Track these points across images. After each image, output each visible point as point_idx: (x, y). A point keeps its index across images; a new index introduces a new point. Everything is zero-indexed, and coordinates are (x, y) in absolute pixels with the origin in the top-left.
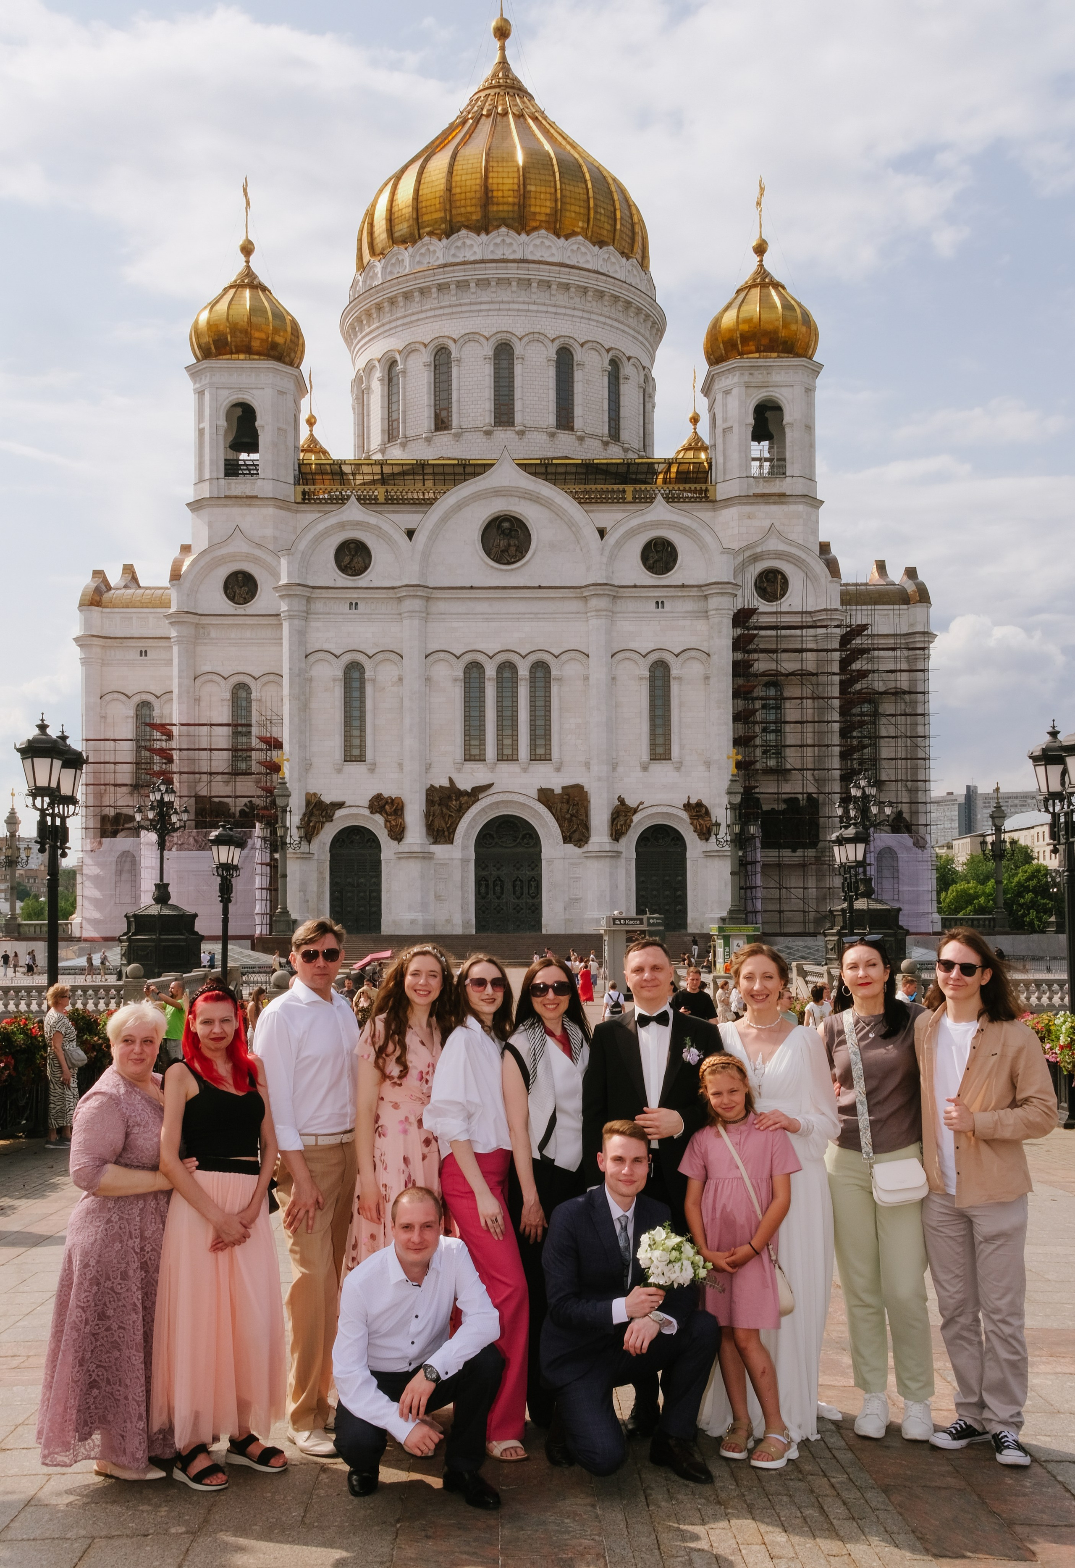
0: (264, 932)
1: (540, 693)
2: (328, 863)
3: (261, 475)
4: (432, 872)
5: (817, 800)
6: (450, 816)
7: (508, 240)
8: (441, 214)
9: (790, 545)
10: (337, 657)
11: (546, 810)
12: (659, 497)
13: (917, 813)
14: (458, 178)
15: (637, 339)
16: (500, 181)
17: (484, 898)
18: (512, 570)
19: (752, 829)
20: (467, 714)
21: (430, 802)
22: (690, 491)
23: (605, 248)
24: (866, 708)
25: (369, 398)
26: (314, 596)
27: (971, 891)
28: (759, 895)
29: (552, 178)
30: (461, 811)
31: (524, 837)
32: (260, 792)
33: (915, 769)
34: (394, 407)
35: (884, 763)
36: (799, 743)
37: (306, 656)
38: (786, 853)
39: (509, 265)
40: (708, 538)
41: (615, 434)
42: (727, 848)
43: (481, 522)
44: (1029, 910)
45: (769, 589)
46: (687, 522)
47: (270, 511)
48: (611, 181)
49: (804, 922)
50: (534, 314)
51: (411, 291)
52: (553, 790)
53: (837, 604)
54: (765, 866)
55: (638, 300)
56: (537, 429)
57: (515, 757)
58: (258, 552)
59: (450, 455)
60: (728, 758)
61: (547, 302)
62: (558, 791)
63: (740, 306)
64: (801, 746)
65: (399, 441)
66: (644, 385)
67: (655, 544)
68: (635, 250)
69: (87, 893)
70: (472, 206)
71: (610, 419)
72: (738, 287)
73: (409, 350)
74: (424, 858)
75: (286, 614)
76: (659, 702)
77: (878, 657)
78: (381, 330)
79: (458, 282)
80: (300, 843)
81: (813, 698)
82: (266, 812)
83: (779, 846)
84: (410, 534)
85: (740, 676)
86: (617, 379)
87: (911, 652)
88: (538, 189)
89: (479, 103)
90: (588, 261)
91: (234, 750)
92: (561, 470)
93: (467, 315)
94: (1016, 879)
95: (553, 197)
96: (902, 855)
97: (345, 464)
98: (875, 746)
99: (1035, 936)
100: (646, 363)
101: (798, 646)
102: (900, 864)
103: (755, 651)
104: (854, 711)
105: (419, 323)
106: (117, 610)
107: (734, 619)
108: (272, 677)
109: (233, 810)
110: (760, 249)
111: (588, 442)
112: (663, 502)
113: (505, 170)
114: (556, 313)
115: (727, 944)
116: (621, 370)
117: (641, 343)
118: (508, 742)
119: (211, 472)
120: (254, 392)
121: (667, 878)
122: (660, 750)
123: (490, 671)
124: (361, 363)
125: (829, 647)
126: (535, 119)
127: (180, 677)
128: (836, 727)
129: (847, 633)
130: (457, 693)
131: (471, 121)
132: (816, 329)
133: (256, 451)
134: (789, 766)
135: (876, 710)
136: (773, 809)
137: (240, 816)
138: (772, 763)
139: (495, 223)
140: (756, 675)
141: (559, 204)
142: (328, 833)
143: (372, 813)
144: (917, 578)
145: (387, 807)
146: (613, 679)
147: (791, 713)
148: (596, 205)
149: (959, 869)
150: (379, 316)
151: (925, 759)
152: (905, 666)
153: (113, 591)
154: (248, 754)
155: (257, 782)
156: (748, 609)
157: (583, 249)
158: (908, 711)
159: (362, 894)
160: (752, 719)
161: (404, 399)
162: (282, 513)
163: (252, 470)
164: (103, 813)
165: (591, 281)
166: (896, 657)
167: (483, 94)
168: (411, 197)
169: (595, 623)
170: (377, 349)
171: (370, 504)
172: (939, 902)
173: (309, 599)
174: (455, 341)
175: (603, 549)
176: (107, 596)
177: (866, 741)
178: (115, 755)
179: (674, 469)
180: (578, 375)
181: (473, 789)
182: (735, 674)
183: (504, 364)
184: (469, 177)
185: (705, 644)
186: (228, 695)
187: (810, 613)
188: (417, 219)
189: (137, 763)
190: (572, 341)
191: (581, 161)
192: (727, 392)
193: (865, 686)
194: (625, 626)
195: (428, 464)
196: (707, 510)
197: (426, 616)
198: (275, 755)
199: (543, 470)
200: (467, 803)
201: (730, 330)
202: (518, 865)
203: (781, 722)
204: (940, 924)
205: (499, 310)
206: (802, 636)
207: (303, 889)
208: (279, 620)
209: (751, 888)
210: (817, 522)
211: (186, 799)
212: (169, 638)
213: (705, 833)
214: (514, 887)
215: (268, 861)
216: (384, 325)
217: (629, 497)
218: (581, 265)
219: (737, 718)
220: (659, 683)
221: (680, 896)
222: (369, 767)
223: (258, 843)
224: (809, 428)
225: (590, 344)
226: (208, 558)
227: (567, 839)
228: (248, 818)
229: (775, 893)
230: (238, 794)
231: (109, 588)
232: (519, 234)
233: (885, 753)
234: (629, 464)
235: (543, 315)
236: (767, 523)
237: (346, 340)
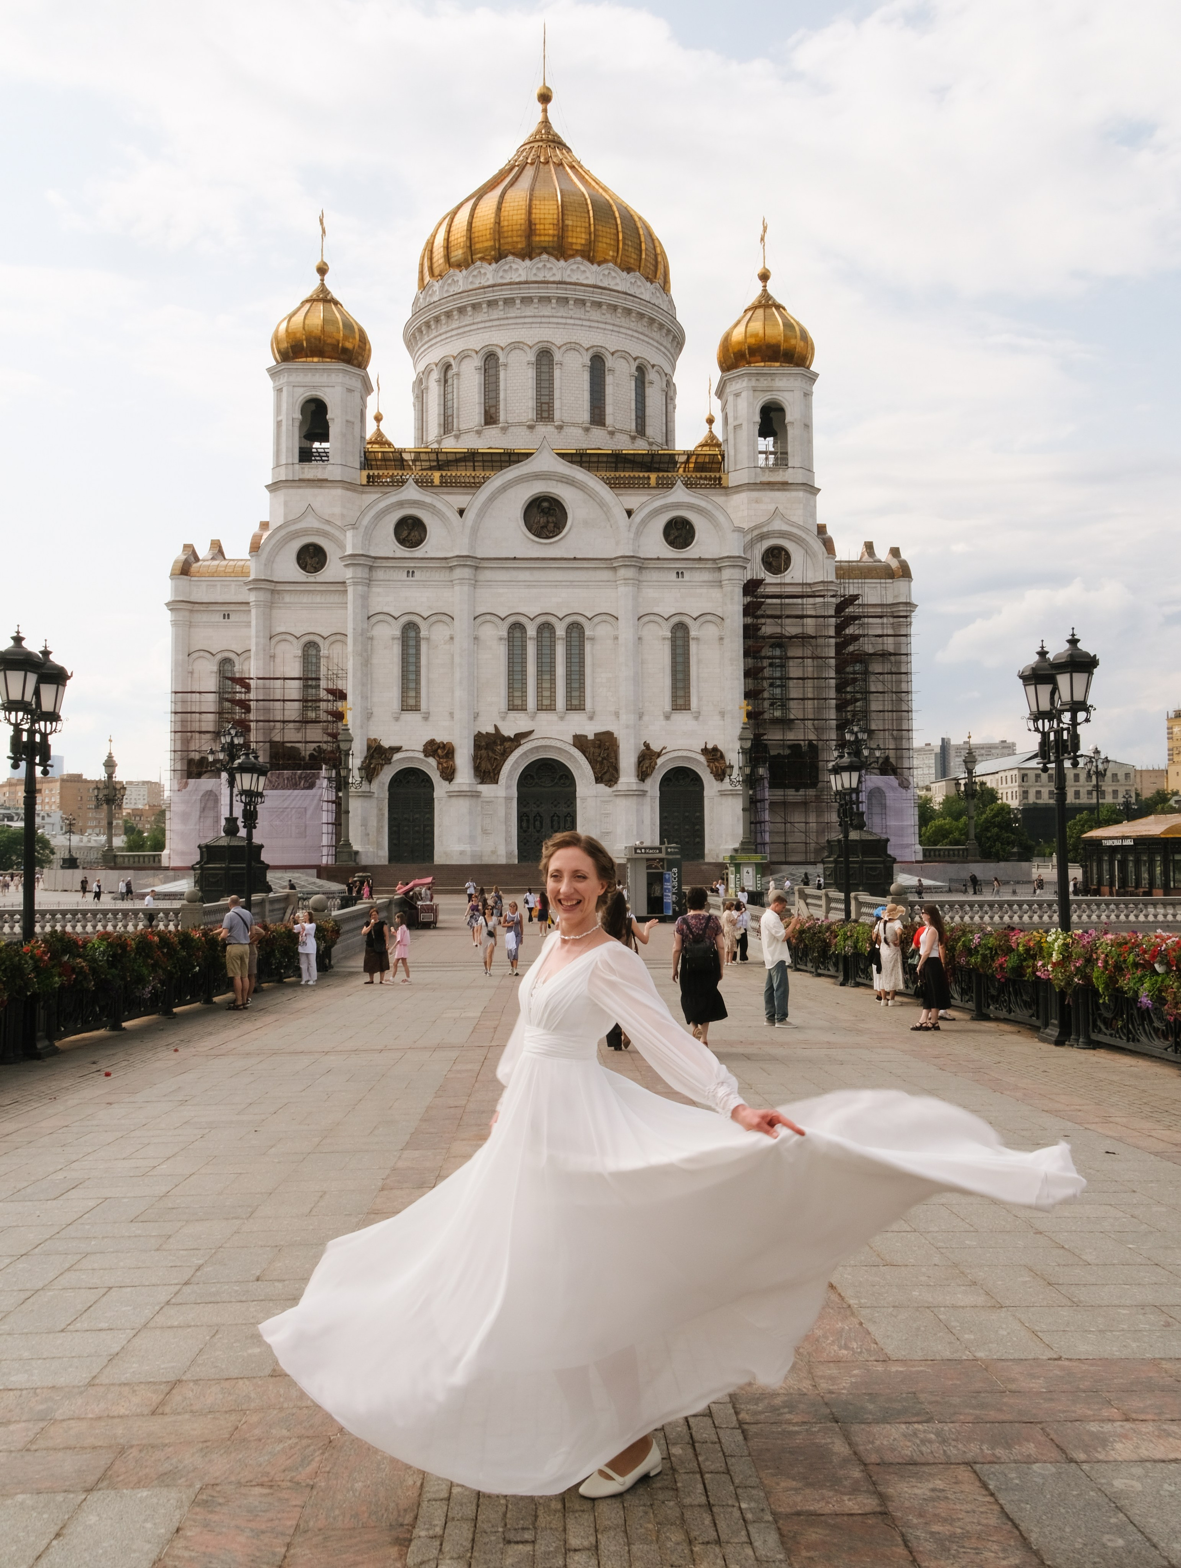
0: (330, 863)
1: (575, 651)
2: (387, 801)
3: (331, 461)
4: (479, 808)
5: (816, 747)
6: (495, 759)
7: (549, 265)
8: (490, 243)
9: (792, 526)
10: (396, 619)
11: (580, 754)
12: (679, 482)
13: (902, 758)
14: (506, 214)
15: (660, 350)
16: (542, 216)
17: (525, 832)
18: (551, 543)
19: (761, 771)
20: (511, 669)
21: (477, 747)
22: (706, 478)
23: (632, 274)
24: (858, 667)
25: (427, 396)
26: (375, 565)
27: (947, 826)
28: (767, 829)
29: (586, 215)
30: (505, 755)
31: (561, 777)
32: (326, 738)
33: (900, 720)
34: (449, 404)
35: (874, 715)
36: (801, 696)
37: (368, 618)
38: (791, 792)
39: (550, 285)
40: (721, 518)
41: (641, 430)
42: (739, 787)
43: (523, 502)
44: (995, 842)
45: (774, 563)
46: (703, 504)
47: (339, 492)
48: (637, 219)
49: (806, 853)
50: (571, 327)
51: (465, 307)
52: (586, 737)
53: (832, 577)
54: (772, 804)
55: (660, 318)
56: (574, 425)
57: (553, 707)
58: (327, 528)
59: (497, 446)
60: (740, 708)
61: (582, 317)
62: (591, 737)
63: (748, 322)
64: (803, 699)
65: (454, 433)
66: (666, 389)
67: (676, 523)
68: (658, 276)
69: (174, 827)
70: (517, 236)
71: (637, 417)
72: (746, 307)
73: (463, 356)
74: (472, 796)
75: (351, 580)
76: (680, 659)
77: (868, 624)
78: (439, 339)
79: (505, 299)
80: (361, 783)
81: (813, 658)
82: (332, 755)
83: (784, 786)
84: (461, 512)
85: (749, 638)
86: (643, 383)
87: (896, 620)
88: (575, 224)
89: (524, 154)
90: (617, 284)
91: (304, 700)
92: (595, 459)
93: (513, 326)
94: (984, 816)
95: (587, 231)
96: (890, 795)
97: (405, 452)
98: (866, 700)
99: (1002, 864)
100: (668, 370)
101: (800, 613)
102: (888, 802)
103: (763, 616)
104: (849, 669)
105: (471, 333)
106: (203, 579)
107: (744, 588)
108: (339, 637)
109: (303, 753)
110: (764, 277)
111: (618, 436)
112: (683, 487)
113: (547, 207)
114: (590, 327)
115: (738, 871)
116: (647, 376)
117: (664, 353)
118: (546, 694)
119: (287, 458)
120: (326, 389)
121: (687, 814)
122: (680, 702)
123: (531, 632)
124: (421, 367)
125: (826, 614)
126: (572, 167)
127: (257, 637)
128: (833, 682)
129: (841, 602)
130: (502, 650)
131: (517, 168)
132: (812, 344)
133: (327, 440)
134: (792, 717)
135: (867, 669)
136: (779, 754)
137: (310, 759)
138: (778, 714)
139: (538, 251)
140: (763, 638)
141: (593, 236)
142: (386, 775)
143: (426, 756)
144: (900, 556)
145: (439, 751)
146: (639, 639)
147: (794, 671)
148: (624, 238)
149: (937, 807)
150: (436, 327)
151: (908, 712)
152: (890, 632)
153: (200, 563)
154: (318, 704)
155: (325, 730)
156: (757, 580)
157: (613, 274)
158: (894, 670)
159: (416, 829)
160: (760, 675)
161: (458, 398)
162: (349, 493)
163: (323, 456)
164: (190, 757)
165: (620, 302)
166: (883, 624)
167: (528, 147)
168: (465, 228)
169: (623, 590)
170: (435, 355)
171: (427, 486)
172: (920, 836)
173: (371, 568)
174: (502, 349)
175: (630, 526)
176: (195, 566)
177: (859, 696)
178: (200, 705)
179: (693, 459)
180: (609, 379)
181: (516, 735)
182: (746, 637)
183: (545, 369)
184: (515, 212)
185: (720, 609)
186: (299, 653)
187: (810, 584)
188: (471, 247)
189: (219, 713)
190: (603, 350)
191: (611, 201)
192: (737, 395)
193: (856, 648)
194: (650, 593)
195: (478, 453)
196: (721, 495)
197: (475, 584)
198: (340, 706)
199: (578, 459)
200: (510, 747)
201: (739, 343)
202: (555, 803)
203: (785, 678)
204: (921, 854)
205: (541, 323)
206: (803, 604)
207: (364, 824)
208: (346, 587)
209: (760, 823)
210: (815, 507)
211: (261, 744)
212: (248, 603)
213: (720, 774)
214: (552, 821)
215: (334, 798)
216: (440, 335)
217: (653, 481)
218: (611, 287)
219: (747, 674)
220: (679, 642)
221: (698, 830)
222: (423, 715)
223: (325, 783)
224: (807, 427)
225: (620, 353)
226: (283, 533)
227: (598, 780)
228: (316, 761)
229: (781, 827)
230: (308, 740)
231: (197, 559)
232: (558, 260)
233: (874, 706)
234: (653, 455)
235: (579, 328)
236: (772, 507)
237: (408, 347)
